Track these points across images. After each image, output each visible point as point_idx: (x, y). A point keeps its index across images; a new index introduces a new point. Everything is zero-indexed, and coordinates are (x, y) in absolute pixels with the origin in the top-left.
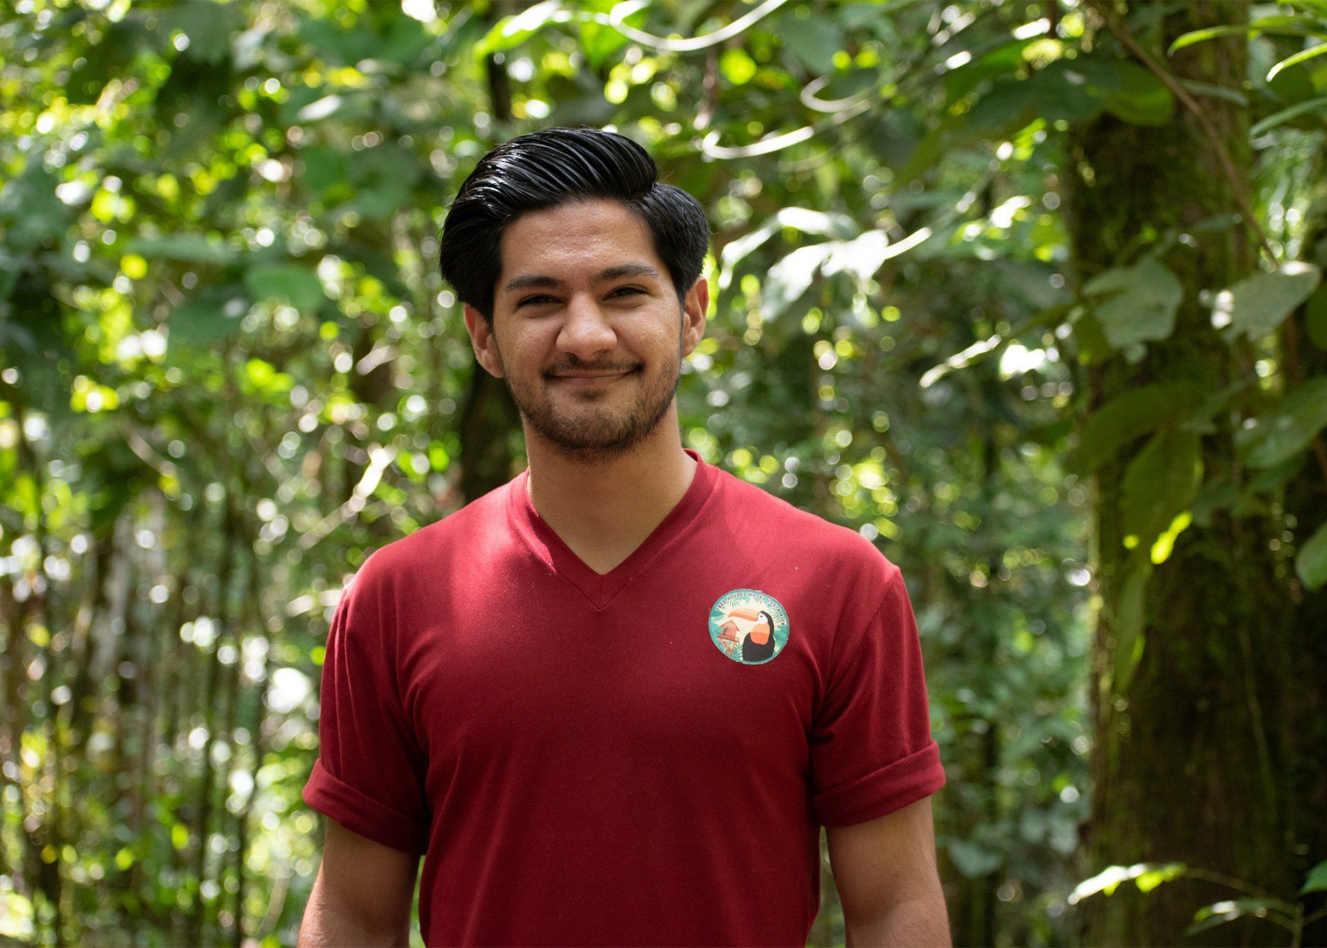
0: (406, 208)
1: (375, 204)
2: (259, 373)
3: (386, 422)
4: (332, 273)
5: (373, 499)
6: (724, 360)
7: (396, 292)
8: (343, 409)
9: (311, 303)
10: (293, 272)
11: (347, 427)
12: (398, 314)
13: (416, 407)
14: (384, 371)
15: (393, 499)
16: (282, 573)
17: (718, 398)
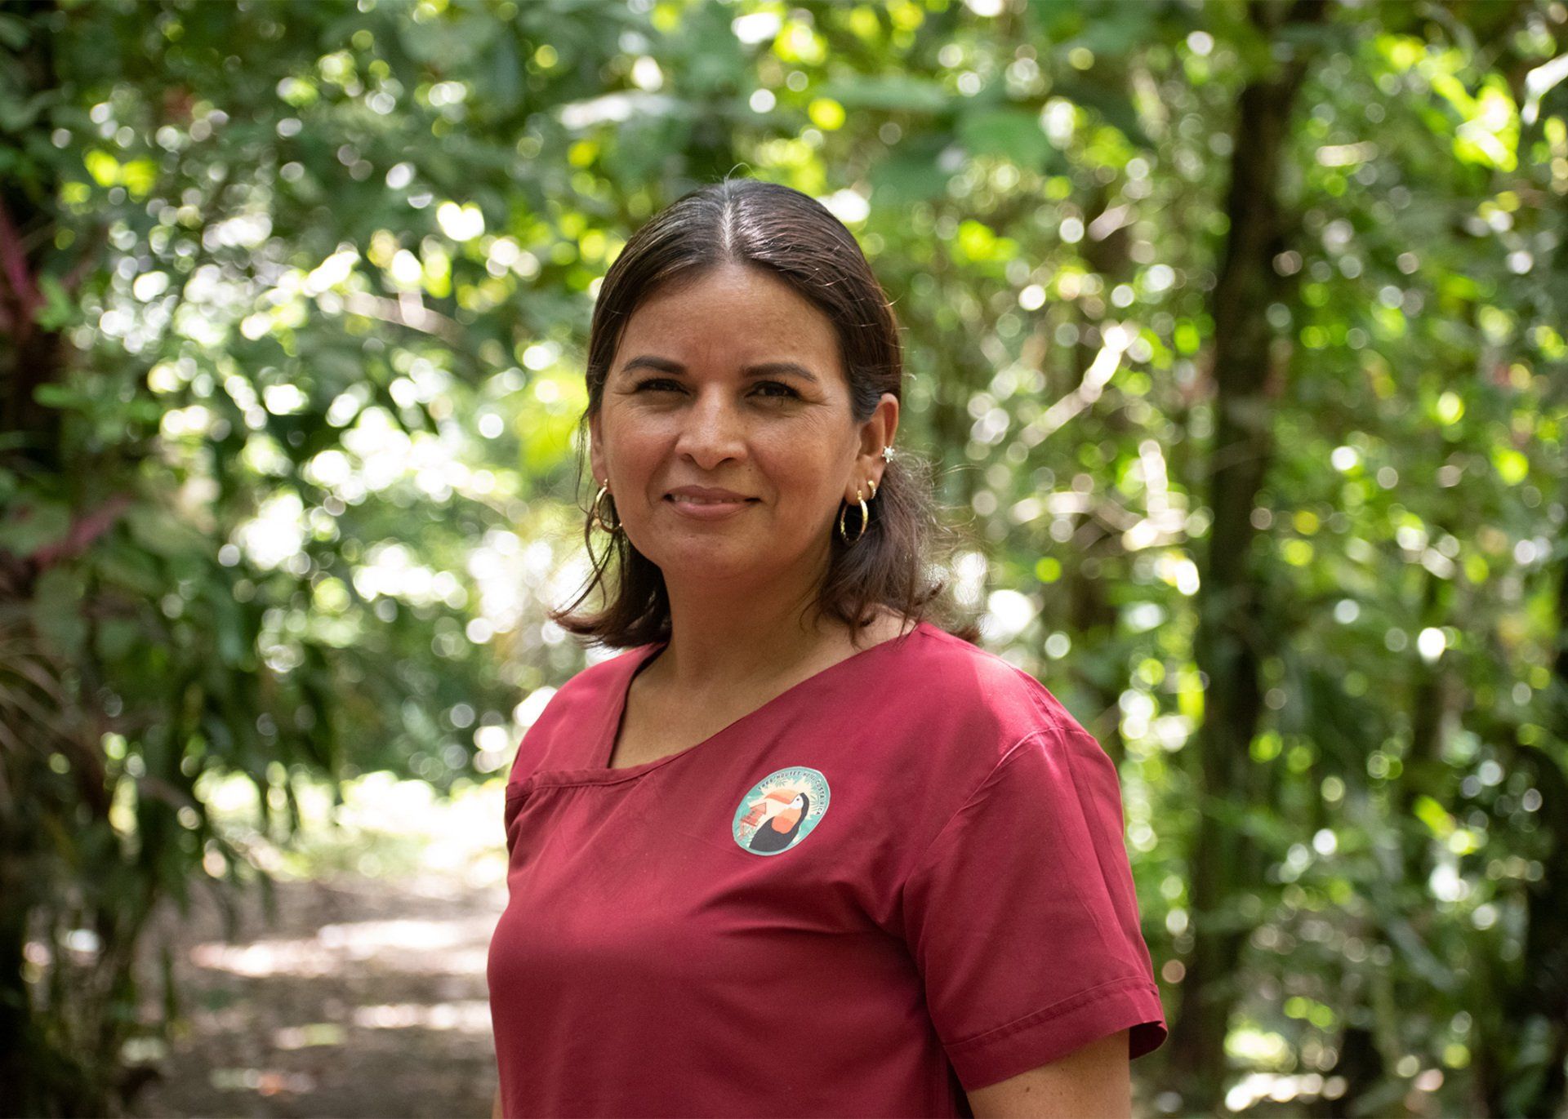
0: (1146, 43)
1: (1110, 37)
2: (975, 242)
3: (1123, 296)
4: (1060, 119)
5: (1109, 387)
6: (1524, 220)
7: (1138, 141)
8: (1075, 281)
9: (1035, 155)
10: (1013, 121)
11: (1077, 303)
12: (1139, 169)
13: (1159, 279)
14: (1121, 237)
15: (1135, 386)
16: (1001, 476)
17: (1521, 262)
